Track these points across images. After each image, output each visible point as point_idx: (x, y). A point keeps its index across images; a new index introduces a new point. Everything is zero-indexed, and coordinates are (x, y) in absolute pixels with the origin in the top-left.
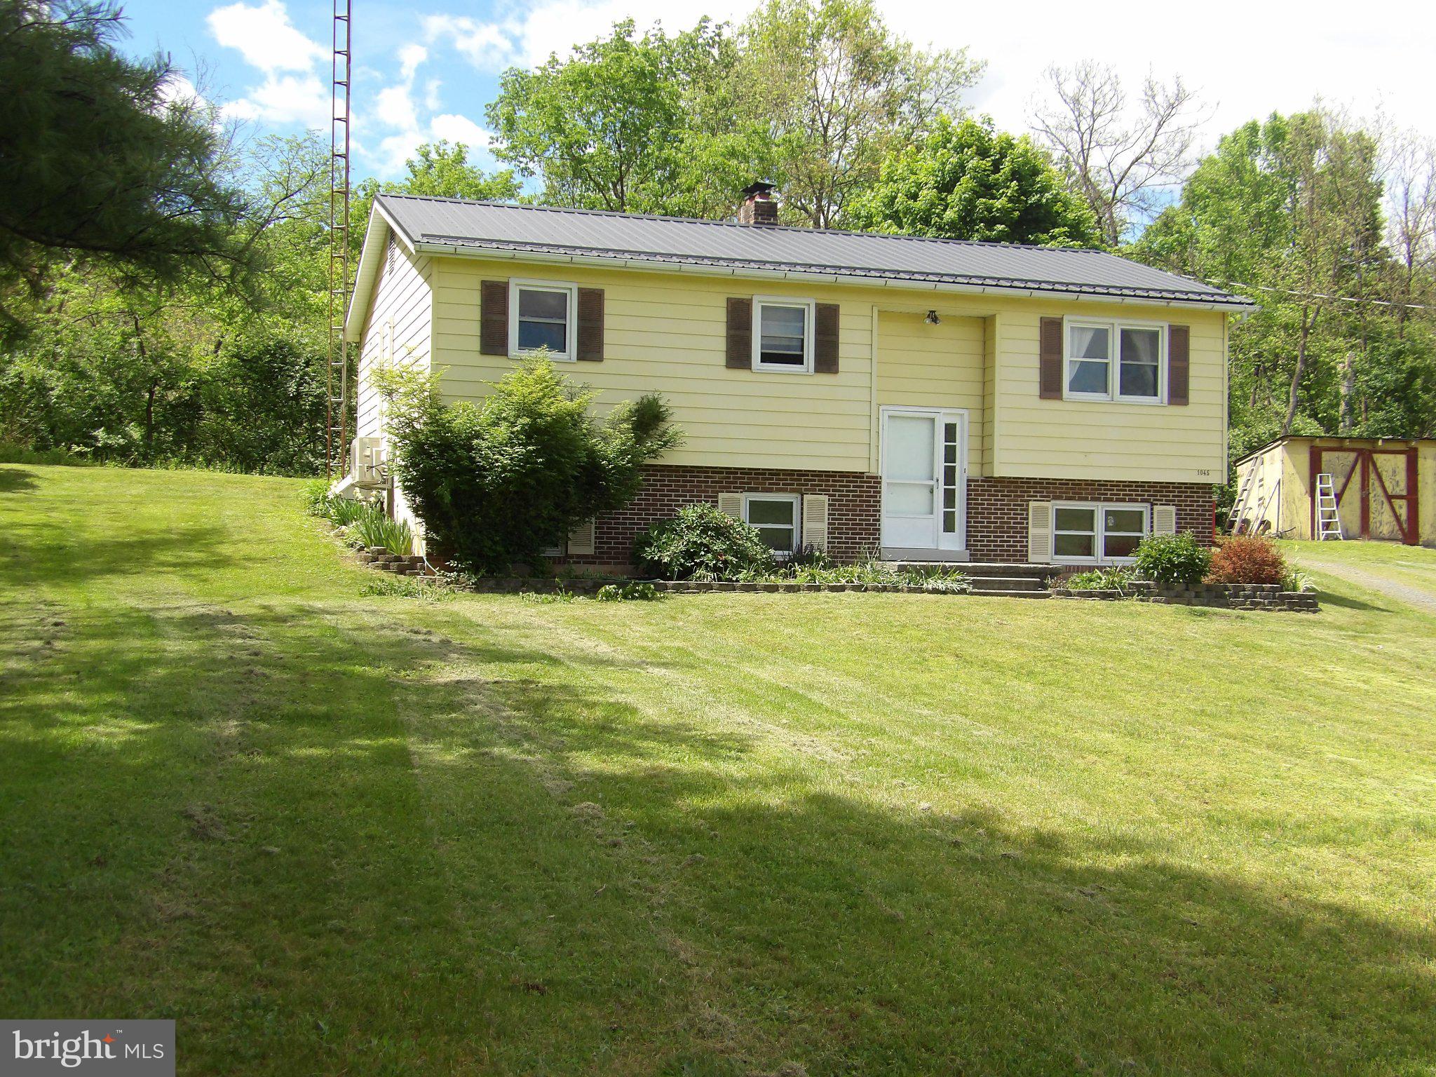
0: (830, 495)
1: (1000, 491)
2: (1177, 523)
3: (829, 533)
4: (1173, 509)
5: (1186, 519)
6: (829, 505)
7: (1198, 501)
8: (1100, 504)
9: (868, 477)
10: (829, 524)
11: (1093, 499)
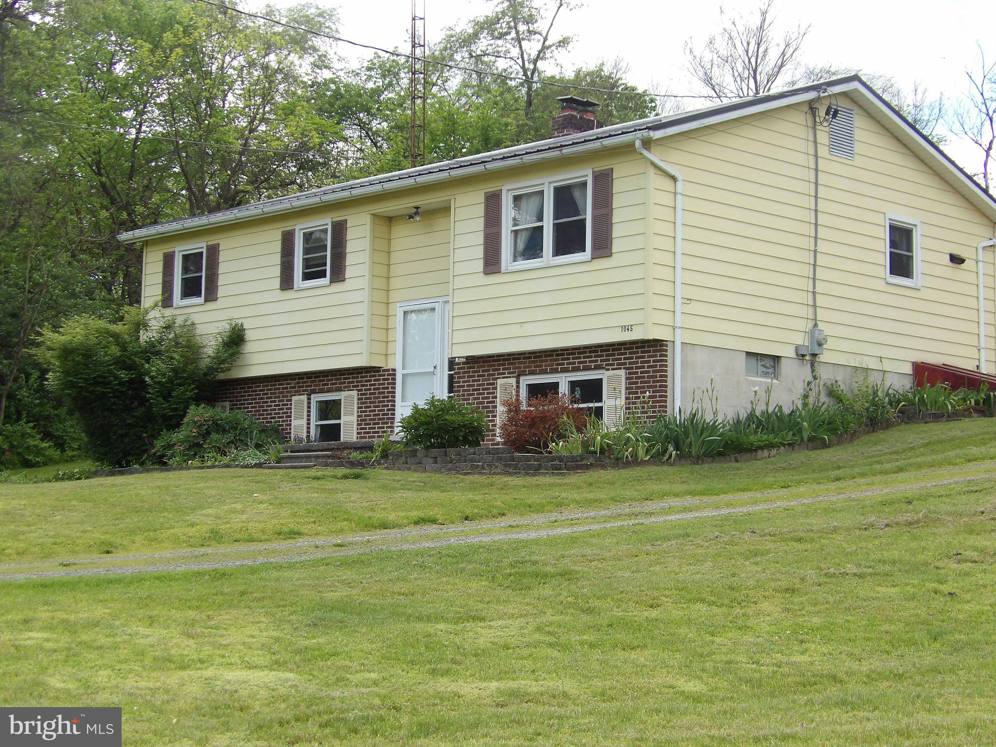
0: (359, 390)
1: (476, 372)
2: (627, 388)
3: (358, 425)
4: (622, 373)
5: (637, 383)
6: (359, 399)
7: (649, 362)
8: (564, 375)
9: (384, 371)
10: (358, 416)
11: (554, 371)
